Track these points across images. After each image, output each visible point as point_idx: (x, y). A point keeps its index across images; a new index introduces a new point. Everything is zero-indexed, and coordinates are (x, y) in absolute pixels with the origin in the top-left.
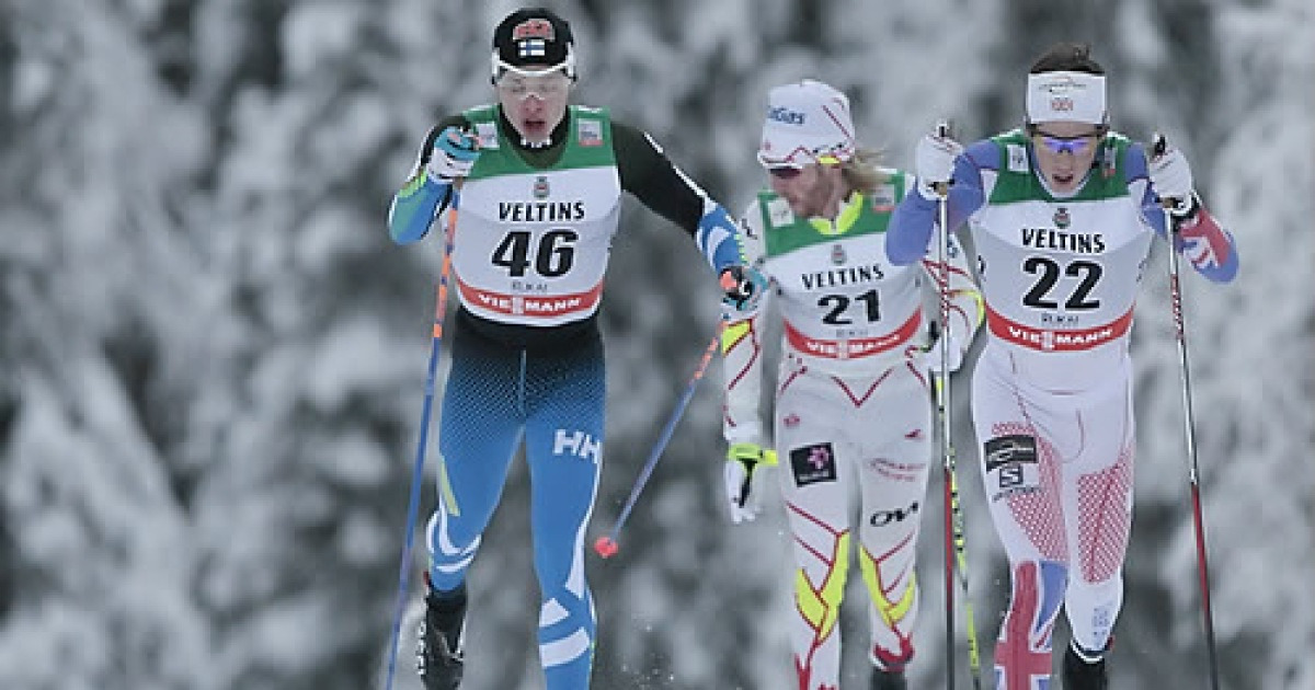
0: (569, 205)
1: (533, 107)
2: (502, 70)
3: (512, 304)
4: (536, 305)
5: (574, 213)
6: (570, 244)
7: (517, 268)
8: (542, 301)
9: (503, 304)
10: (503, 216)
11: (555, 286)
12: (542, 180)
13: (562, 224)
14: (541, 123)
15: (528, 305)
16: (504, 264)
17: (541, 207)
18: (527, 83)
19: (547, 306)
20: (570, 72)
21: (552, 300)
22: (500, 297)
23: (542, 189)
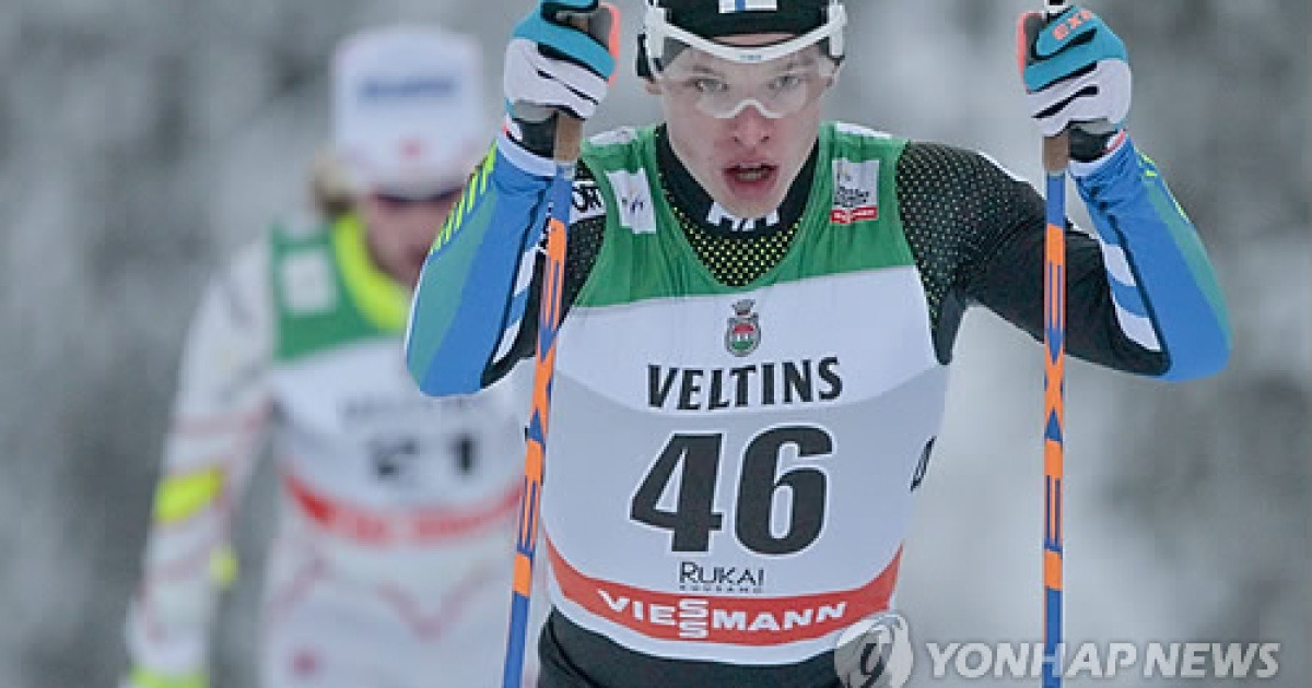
0: (806, 364)
1: (751, 134)
2: (673, 47)
3: (676, 617)
4: (739, 618)
5: (819, 385)
6: (811, 462)
7: (692, 529)
8: (753, 608)
9: (658, 614)
10: (657, 399)
11: (784, 575)
12: (742, 311)
13: (792, 412)
14: (768, 170)
15: (720, 617)
16: (662, 520)
17: (742, 374)
18: (734, 78)
19: (765, 621)
20: (835, 51)
21: (778, 607)
22: (650, 598)
23: (744, 330)
